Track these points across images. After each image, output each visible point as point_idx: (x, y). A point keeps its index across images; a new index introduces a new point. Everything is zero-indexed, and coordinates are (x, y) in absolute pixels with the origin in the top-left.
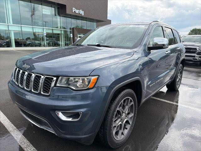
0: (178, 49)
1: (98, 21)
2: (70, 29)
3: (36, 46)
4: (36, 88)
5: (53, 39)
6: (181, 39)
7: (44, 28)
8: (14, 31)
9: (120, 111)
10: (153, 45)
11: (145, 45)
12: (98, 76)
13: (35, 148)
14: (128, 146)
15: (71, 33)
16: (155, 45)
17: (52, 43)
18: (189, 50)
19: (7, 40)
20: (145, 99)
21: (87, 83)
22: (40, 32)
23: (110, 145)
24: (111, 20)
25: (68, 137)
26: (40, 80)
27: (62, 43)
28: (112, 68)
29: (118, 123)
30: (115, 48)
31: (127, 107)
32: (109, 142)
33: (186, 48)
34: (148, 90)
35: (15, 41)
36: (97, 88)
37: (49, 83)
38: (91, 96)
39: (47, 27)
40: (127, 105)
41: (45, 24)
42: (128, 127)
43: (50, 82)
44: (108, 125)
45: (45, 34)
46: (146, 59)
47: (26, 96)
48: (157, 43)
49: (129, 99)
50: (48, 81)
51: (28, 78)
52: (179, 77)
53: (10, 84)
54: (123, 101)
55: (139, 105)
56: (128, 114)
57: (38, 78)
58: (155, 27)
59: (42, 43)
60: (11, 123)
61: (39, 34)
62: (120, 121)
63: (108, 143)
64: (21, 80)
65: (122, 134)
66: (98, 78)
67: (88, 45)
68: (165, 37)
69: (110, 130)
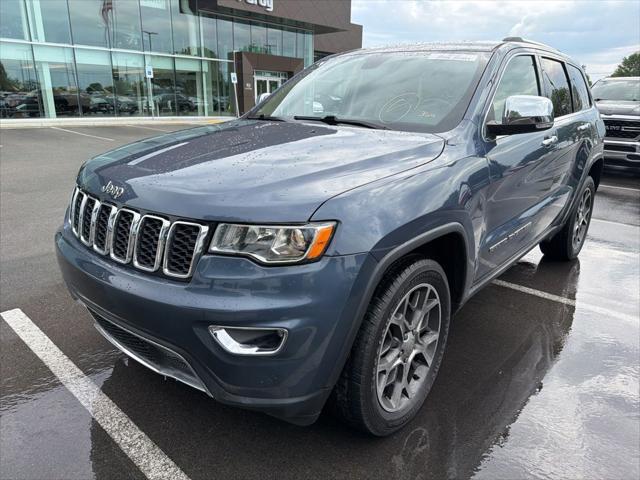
0: (583, 127)
1: (319, 30)
2: (230, 56)
3: (121, 112)
4: (146, 256)
5: (176, 91)
6: (592, 91)
7: (146, 53)
8: (50, 63)
9: (398, 327)
10: (504, 119)
11: (480, 118)
12: (334, 223)
13: (143, 434)
14: (419, 429)
15: (231, 70)
16: (511, 119)
17: (173, 104)
18: (615, 128)
19: (30, 94)
20: (474, 289)
21: (302, 244)
22: (132, 69)
23: (368, 425)
24: (361, 27)
25: (244, 402)
26: (158, 232)
27: (206, 101)
28: (374, 197)
29: (393, 360)
30: (384, 128)
31: (419, 315)
32: (365, 418)
33: (607, 122)
34: (483, 261)
35: (54, 97)
36: (331, 260)
37: (185, 243)
38: (312, 281)
39: (156, 51)
40: (420, 307)
41: (148, 41)
42: (422, 372)
43: (191, 241)
44: (364, 368)
45: (150, 73)
46: (481, 163)
47: (110, 277)
48: (517, 113)
49: (427, 288)
50: (184, 235)
51: (121, 225)
52: (582, 218)
53: (61, 240)
54: (407, 296)
55: (454, 308)
56: (423, 333)
57: (151, 227)
58: (510, 58)
59: (140, 102)
60: (65, 357)
61: (129, 72)
62: (398, 356)
63: (362, 421)
64: (97, 232)
65: (405, 393)
66: (334, 230)
67: (296, 118)
68: (542, 92)
69: (370, 383)
